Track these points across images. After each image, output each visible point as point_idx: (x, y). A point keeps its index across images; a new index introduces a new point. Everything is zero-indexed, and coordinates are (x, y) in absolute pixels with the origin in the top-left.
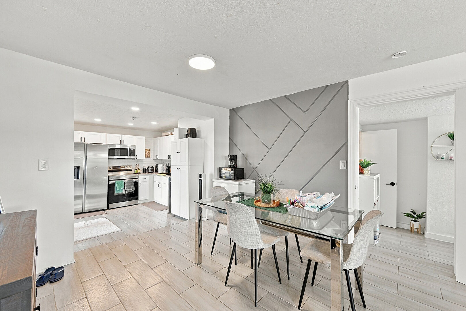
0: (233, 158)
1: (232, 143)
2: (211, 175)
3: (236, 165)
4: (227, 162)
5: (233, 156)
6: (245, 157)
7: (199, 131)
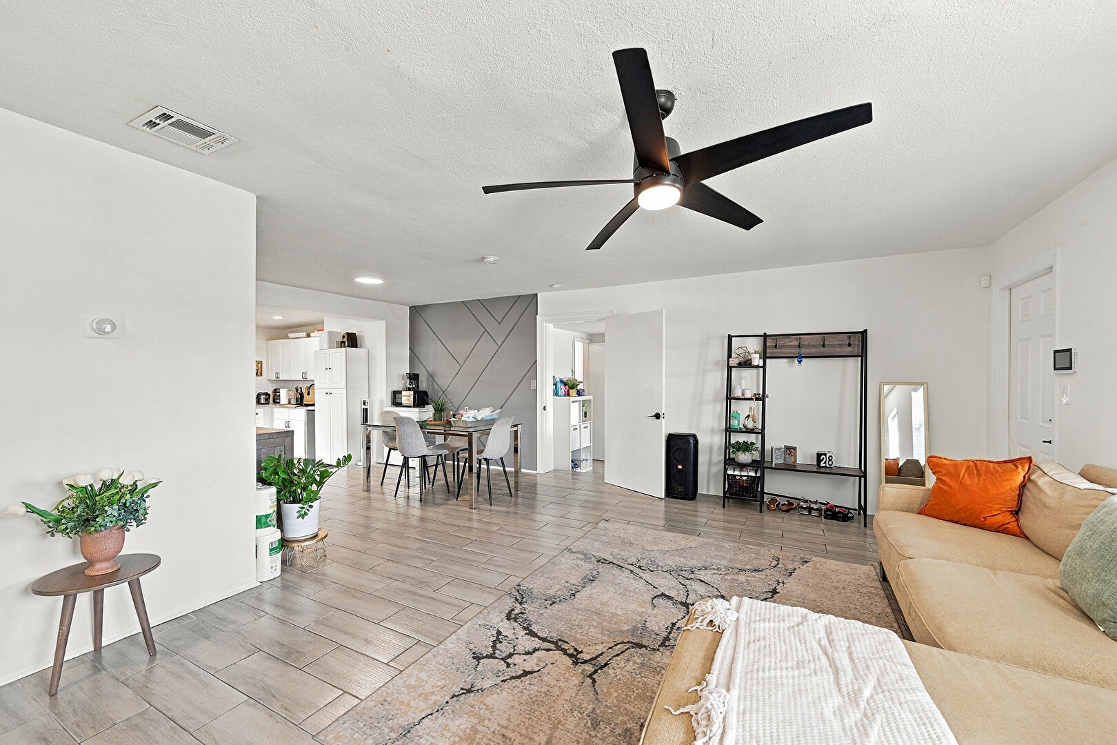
0: (414, 377)
1: (414, 357)
2: (381, 402)
3: (418, 386)
4: (406, 383)
5: (414, 374)
6: (431, 376)
7: (362, 337)
